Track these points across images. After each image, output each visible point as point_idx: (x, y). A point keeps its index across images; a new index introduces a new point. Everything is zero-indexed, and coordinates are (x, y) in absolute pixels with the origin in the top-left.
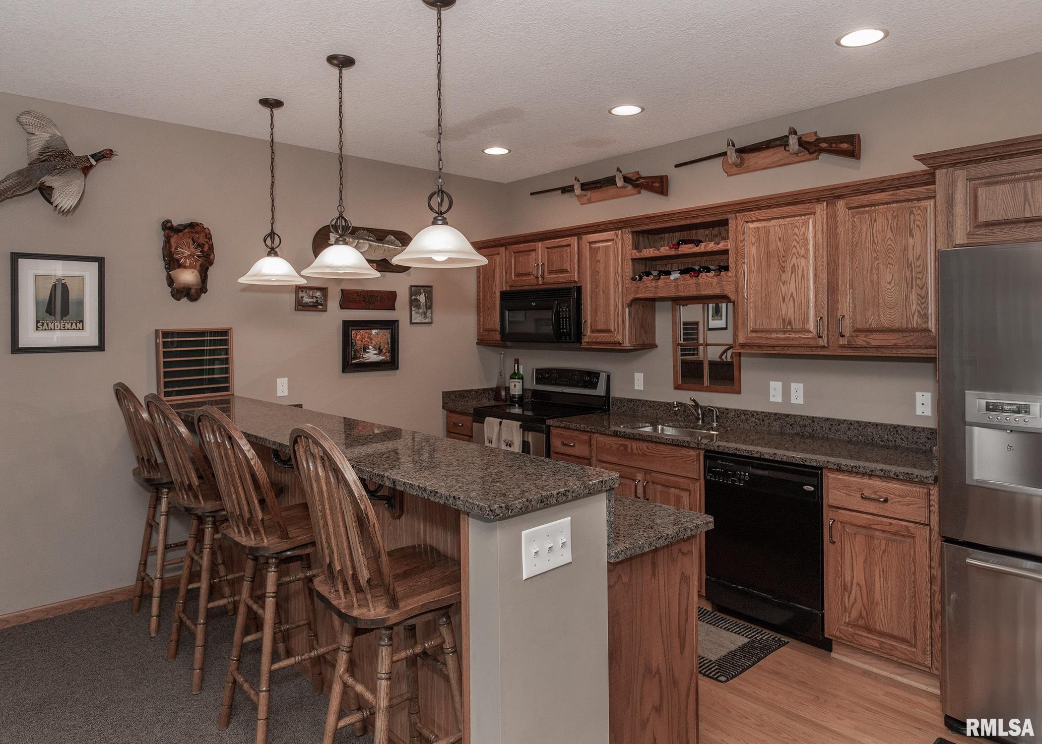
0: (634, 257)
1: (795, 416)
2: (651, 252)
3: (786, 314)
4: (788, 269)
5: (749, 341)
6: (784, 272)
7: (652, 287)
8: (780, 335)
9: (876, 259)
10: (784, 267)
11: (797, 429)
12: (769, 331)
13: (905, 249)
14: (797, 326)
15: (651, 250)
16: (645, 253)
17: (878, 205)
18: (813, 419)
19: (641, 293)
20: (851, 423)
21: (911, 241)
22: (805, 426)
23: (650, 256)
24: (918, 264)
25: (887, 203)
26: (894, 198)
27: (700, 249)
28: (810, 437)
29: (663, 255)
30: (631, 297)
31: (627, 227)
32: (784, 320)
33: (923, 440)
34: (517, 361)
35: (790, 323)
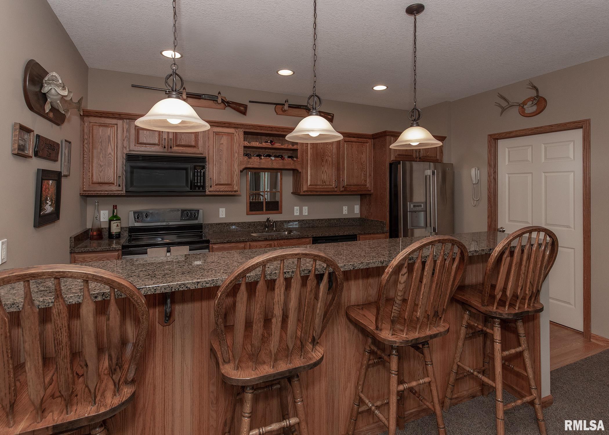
0: (246, 145)
1: (306, 220)
2: (257, 144)
3: (324, 179)
4: (325, 161)
5: (309, 189)
6: (323, 161)
7: (257, 162)
8: (321, 187)
9: (353, 161)
10: (323, 160)
11: (307, 225)
12: (316, 185)
13: (361, 159)
14: (327, 183)
15: (257, 143)
16: (253, 144)
17: (353, 142)
18: (313, 220)
19: (250, 165)
20: (326, 220)
21: (362, 156)
22: (310, 223)
23: (256, 146)
24: (364, 163)
25: (355, 142)
26: (358, 141)
27: (285, 146)
28: (312, 227)
29: (264, 146)
30: (243, 167)
31: (242, 128)
32: (323, 181)
33: (347, 222)
34: (115, 207)
35: (325, 182)
